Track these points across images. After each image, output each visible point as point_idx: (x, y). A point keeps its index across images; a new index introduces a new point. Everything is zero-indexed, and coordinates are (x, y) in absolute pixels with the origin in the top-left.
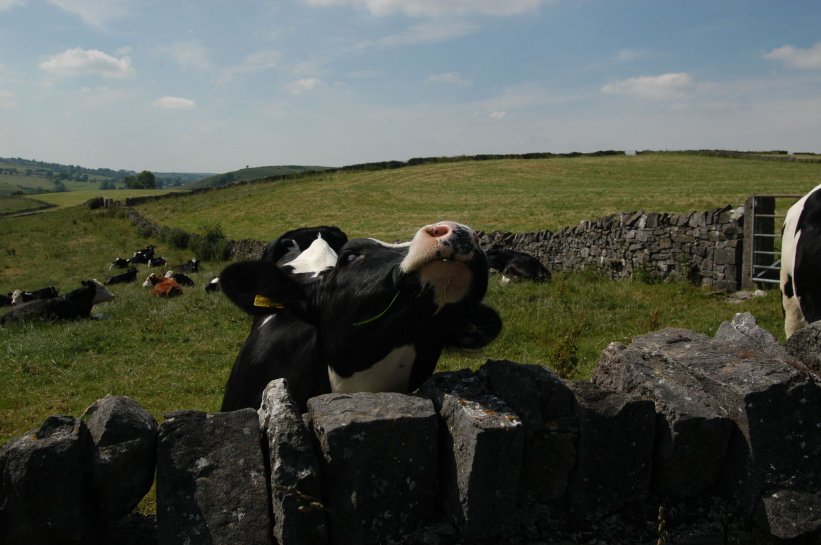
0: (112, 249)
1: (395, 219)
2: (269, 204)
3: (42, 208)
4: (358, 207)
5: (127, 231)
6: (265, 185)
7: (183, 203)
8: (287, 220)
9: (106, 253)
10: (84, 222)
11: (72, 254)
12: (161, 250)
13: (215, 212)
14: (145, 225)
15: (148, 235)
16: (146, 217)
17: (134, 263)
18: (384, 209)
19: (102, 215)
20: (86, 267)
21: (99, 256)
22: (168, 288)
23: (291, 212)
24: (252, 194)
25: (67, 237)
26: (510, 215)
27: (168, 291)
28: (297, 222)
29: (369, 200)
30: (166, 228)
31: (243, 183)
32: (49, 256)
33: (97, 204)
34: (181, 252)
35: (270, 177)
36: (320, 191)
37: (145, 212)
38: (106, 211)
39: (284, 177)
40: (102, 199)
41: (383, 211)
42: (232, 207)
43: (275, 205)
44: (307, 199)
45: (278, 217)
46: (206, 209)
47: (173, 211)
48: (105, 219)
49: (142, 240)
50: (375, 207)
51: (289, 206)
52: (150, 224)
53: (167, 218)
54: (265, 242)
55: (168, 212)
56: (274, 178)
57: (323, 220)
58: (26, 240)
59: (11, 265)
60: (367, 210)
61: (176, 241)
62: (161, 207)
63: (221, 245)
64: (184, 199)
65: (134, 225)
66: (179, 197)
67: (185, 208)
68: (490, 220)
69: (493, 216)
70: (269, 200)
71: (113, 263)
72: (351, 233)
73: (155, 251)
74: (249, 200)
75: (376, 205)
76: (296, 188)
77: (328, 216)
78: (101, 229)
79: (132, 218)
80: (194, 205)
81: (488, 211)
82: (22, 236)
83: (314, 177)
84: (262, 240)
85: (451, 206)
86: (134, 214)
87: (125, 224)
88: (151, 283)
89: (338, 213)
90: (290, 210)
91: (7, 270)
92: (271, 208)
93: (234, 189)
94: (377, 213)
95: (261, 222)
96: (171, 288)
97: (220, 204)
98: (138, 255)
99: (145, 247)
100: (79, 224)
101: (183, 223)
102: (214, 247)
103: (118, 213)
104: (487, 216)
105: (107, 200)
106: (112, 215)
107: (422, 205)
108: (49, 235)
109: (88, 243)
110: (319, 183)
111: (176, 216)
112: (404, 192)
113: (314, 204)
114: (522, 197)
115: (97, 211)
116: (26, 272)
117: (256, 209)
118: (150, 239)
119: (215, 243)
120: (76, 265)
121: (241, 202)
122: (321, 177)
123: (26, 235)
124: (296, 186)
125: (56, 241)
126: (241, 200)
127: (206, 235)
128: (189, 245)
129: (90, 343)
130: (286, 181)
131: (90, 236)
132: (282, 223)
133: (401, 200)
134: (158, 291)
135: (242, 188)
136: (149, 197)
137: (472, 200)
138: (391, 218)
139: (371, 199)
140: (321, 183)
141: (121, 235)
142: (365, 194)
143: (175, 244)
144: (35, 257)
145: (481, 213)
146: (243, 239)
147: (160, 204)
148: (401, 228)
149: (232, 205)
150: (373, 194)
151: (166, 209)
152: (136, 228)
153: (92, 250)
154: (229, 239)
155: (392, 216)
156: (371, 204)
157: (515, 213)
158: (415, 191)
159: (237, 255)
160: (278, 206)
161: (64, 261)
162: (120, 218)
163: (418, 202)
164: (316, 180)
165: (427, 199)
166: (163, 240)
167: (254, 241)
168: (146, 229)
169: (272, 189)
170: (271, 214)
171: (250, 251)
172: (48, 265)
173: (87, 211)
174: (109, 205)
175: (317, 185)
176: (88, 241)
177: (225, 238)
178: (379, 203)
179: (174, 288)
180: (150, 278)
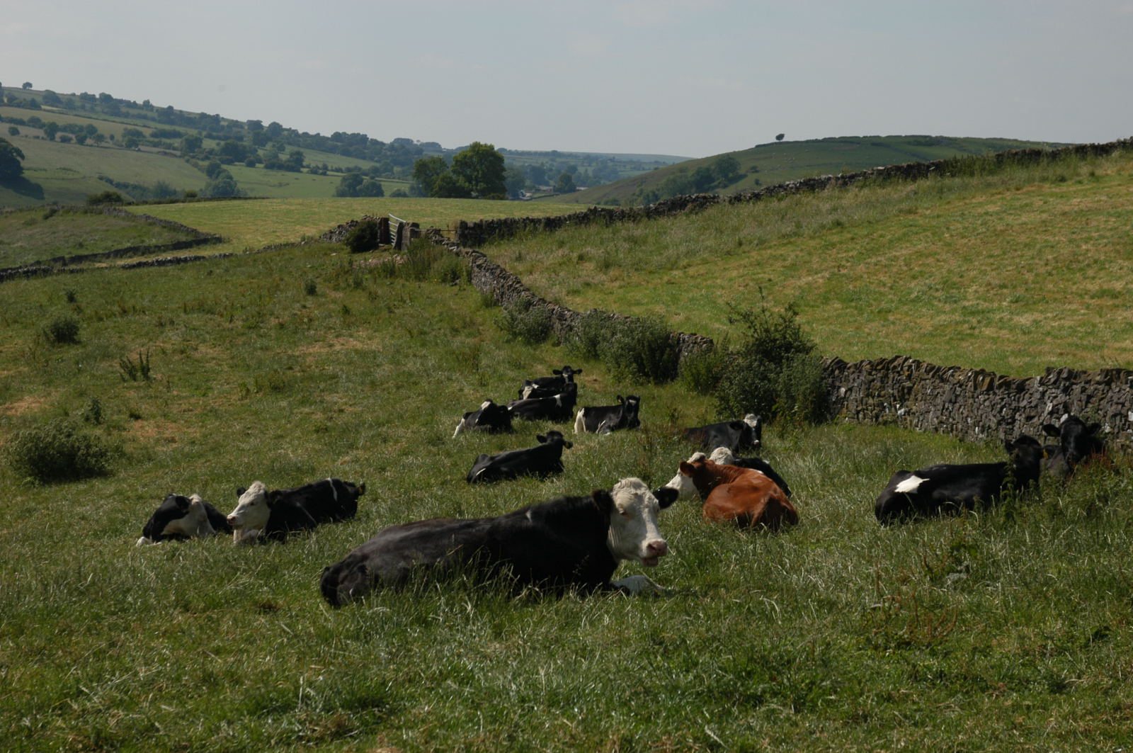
0: (441, 375)
2: (903, 251)
3: (179, 246)
5: (472, 323)
6: (879, 191)
7: (633, 240)
8: (966, 304)
9: (424, 384)
10: (336, 288)
11: (322, 386)
13: (734, 273)
14: (528, 305)
15: (539, 334)
16: (526, 280)
19: (390, 272)
20: (380, 425)
21: (403, 391)
22: (758, 501)
24: (844, 219)
25: (295, 332)
27: (758, 510)
28: (1000, 309)
30: (602, 318)
31: (812, 185)
32: (253, 389)
33: (368, 236)
35: (898, 168)
36: (1064, 214)
37: (520, 267)
38: (398, 259)
39: (941, 168)
40: (385, 221)
42: (784, 258)
43: (920, 254)
44: (1023, 238)
46: (705, 262)
47: (606, 266)
48: (399, 282)
49: (521, 350)
51: (967, 259)
52: (543, 300)
54: (957, 368)
55: (590, 266)
56: (912, 172)
58: (173, 338)
59: (144, 408)
61: (638, 359)
62: (566, 250)
63: (801, 374)
64: (638, 230)
65: (490, 303)
67: (640, 256)
70: (899, 239)
71: (466, 416)
74: (835, 238)
77: (1102, 294)
78: (391, 312)
79: (484, 283)
80: (666, 247)
82: (161, 325)
83: (1037, 172)
84: (947, 363)
86: (490, 271)
87: (463, 301)
88: (691, 480)
90: (972, 274)
91: (138, 424)
92: (908, 265)
93: (783, 204)
95: (883, 305)
96: (764, 500)
97: (746, 248)
98: (533, 394)
99: (543, 371)
100: (323, 295)
101: (638, 303)
102: (780, 378)
103: (438, 267)
105: (401, 226)
106: (420, 271)
108: (240, 323)
109: (362, 354)
110: (1057, 190)
111: (615, 279)
113: (1050, 257)
115: (372, 259)
116: (194, 432)
117: (861, 268)
118: (546, 346)
119: (779, 365)
120: (345, 418)
121: (812, 243)
122: (1060, 169)
123: (172, 323)
124: (980, 198)
125: (265, 342)
126: (812, 238)
128: (682, 369)
130: (947, 181)
131: (363, 334)
132: (954, 311)
134: (722, 509)
135: (807, 199)
140: (1064, 188)
141: (455, 331)
143: (633, 368)
144: (210, 389)
146: (876, 358)
147: (561, 244)
149: (782, 251)
151: (581, 258)
152: (502, 313)
153: (379, 374)
159: (853, 406)
160: (931, 260)
161: (303, 402)
162: (444, 281)
164: (1044, 179)
166: (593, 351)
167: (918, 364)
168: (532, 317)
169: (904, 206)
170: (912, 285)
171: (904, 396)
172: (256, 413)
173: (342, 256)
174: (406, 241)
175: (1052, 195)
176: (359, 346)
177: (813, 354)
179: (772, 503)
180: (686, 468)
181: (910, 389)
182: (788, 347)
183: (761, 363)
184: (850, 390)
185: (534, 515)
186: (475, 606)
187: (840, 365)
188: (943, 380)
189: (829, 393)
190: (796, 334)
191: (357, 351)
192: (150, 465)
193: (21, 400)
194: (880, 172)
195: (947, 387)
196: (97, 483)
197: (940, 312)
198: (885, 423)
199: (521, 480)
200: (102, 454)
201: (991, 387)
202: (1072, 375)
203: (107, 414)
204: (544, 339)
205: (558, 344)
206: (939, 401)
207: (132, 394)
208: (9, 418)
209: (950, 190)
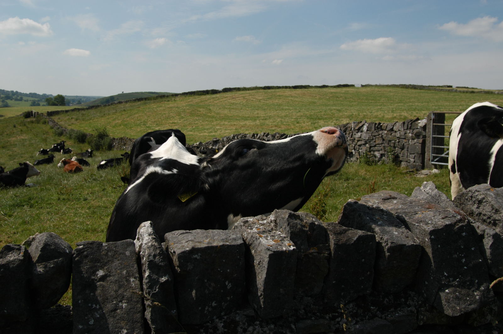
0: (38, 143)
1: (214, 125)
2: (137, 115)
4: (191, 117)
5: (48, 132)
6: (133, 104)
7: (83, 115)
8: (147, 125)
9: (35, 146)
10: (20, 126)
11: (13, 146)
12: (69, 144)
13: (103, 121)
14: (59, 128)
15: (61, 134)
16: (60, 123)
17: (52, 152)
18: (207, 119)
19: (32, 122)
20: (22, 154)
21: (30, 147)
23: (149, 121)
24: (126, 109)
25: (10, 135)
26: (285, 123)
27: (74, 169)
28: (153, 127)
29: (198, 114)
30: (72, 130)
31: (120, 103)
33: (28, 115)
34: (81, 145)
36: (168, 108)
37: (59, 120)
38: (34, 119)
39: (146, 99)
40: (32, 112)
41: (207, 121)
42: (113, 117)
43: (140, 116)
44: (160, 112)
45: (142, 124)
46: (97, 118)
47: (77, 120)
48: (34, 124)
49: (57, 137)
50: (202, 118)
51: (149, 117)
52: (62, 127)
53: (73, 124)
54: (134, 139)
55: (73, 120)
56: (140, 100)
57: (169, 126)
60: (197, 120)
61: (79, 139)
62: (69, 117)
63: (107, 141)
64: (83, 112)
65: (52, 128)
66: (80, 111)
67: (84, 118)
68: (272, 126)
70: (136, 113)
71: (39, 152)
72: (187, 133)
73: (65, 144)
74: (124, 113)
75: (202, 117)
76: (153, 106)
77: (173, 123)
78: (31, 130)
79: (51, 124)
80: (89, 116)
81: (271, 120)
83: (164, 99)
84: (132, 138)
85: (248, 117)
86: (52, 121)
87: (46, 128)
88: (63, 164)
89: (179, 121)
92: (137, 118)
93: (114, 106)
94: (203, 121)
95: (131, 126)
96: (75, 167)
97: (106, 115)
98: (54, 147)
100: (17, 127)
101: (82, 127)
102: (102, 142)
103: (42, 121)
104: (270, 124)
105: (35, 113)
106: (38, 122)
107: (231, 116)
109: (23, 140)
110: (167, 103)
111: (79, 122)
112: (220, 109)
113: (164, 116)
114: (292, 112)
115: (29, 120)
117: (128, 119)
118: (62, 137)
119: (102, 139)
120: (15, 153)
121: (119, 114)
122: (168, 99)
124: (153, 105)
125: (3, 138)
126: (119, 113)
127: (97, 134)
128: (86, 140)
129: (25, 201)
130: (147, 101)
131: (24, 135)
132: (144, 127)
133: (218, 114)
134: (67, 169)
135: (120, 106)
136: (61, 111)
137: (262, 113)
138: (211, 124)
139: (199, 113)
140: (169, 102)
141: (44, 134)
142: (196, 110)
143: (77, 140)
145: (267, 122)
146: (120, 137)
147: (68, 115)
148: (217, 131)
149: (113, 116)
150: (201, 110)
151: (72, 118)
152: (53, 130)
153: (26, 144)
154: (112, 137)
155: (212, 123)
156: (199, 116)
157: (288, 122)
158: (226, 108)
159: (116, 147)
160: (142, 117)
161: (8, 150)
162: (43, 124)
163: (228, 115)
164: (165, 101)
165: (234, 113)
166: (70, 138)
167: (127, 138)
168: (59, 131)
169: (138, 106)
170: (138, 122)
171: (125, 145)
173: (22, 119)
174: (36, 116)
176: (23, 138)
177: (109, 137)
178: (204, 115)
179: (77, 167)
180: (62, 161)
181: (126, 143)
182: (104, 135)
183: (99, 139)
184: (116, 144)
187: (114, 139)
189: (112, 144)
190: (106, 133)
194: (133, 100)
198: (122, 150)
205: (65, 136)
209: (147, 103)
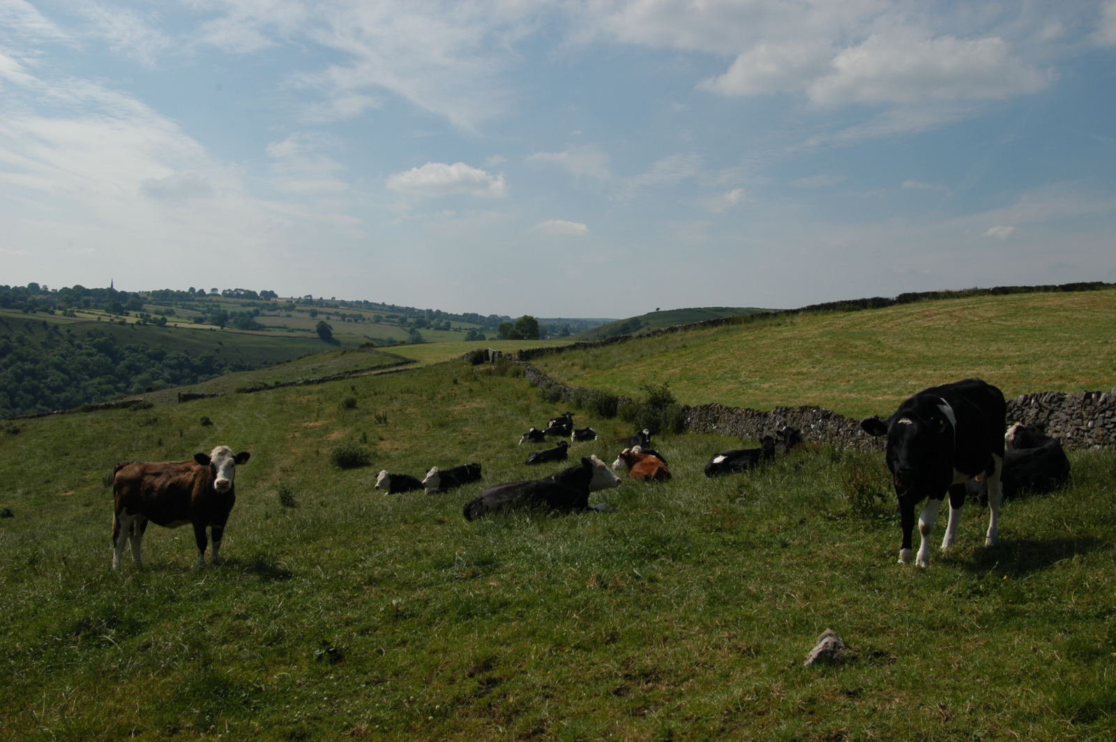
0: (513, 417)
2: (713, 358)
3: (398, 365)
4: (839, 361)
5: (526, 394)
6: (702, 332)
7: (596, 356)
8: (741, 379)
9: (506, 421)
10: (466, 381)
11: (461, 424)
12: (581, 419)
13: (640, 369)
14: (550, 386)
15: (555, 398)
16: (549, 375)
17: (552, 435)
18: (879, 364)
19: (489, 373)
20: (488, 440)
21: (496, 425)
22: (653, 469)
24: (687, 344)
25: (449, 400)
26: (1080, 370)
27: (653, 474)
28: (755, 382)
29: (852, 352)
30: (583, 390)
31: (672, 330)
32: (431, 425)
33: (479, 358)
34: (609, 421)
35: (709, 322)
36: (781, 340)
37: (546, 369)
38: (493, 367)
39: (728, 321)
40: (487, 351)
41: (878, 367)
42: (661, 362)
43: (720, 359)
44: (764, 351)
46: (627, 364)
47: (584, 367)
48: (494, 377)
49: (547, 405)
50: (864, 362)
51: (741, 360)
52: (557, 384)
53: (576, 376)
55: (577, 368)
56: (715, 323)
58: (396, 405)
59: (385, 435)
60: (853, 366)
61: (600, 408)
62: (566, 361)
63: (671, 412)
64: (594, 351)
65: (533, 385)
66: (589, 349)
67: (599, 363)
68: (1051, 377)
69: (1053, 372)
70: (711, 352)
71: (525, 435)
74: (684, 353)
75: (865, 359)
76: (746, 335)
77: (799, 373)
78: (490, 390)
79: (531, 376)
80: (610, 359)
81: (1043, 365)
82: (391, 399)
83: (768, 322)
84: (734, 405)
85: (979, 358)
86: (533, 371)
87: (523, 384)
88: (623, 461)
90: (743, 366)
91: (383, 442)
92: (715, 363)
93: (661, 338)
94: (869, 369)
95: (705, 381)
96: (656, 469)
97: (645, 358)
98: (554, 424)
99: (557, 415)
100: (461, 384)
101: (598, 384)
102: (662, 414)
103: (510, 370)
104: (1044, 373)
105: (494, 353)
106: (502, 373)
107: (934, 357)
108: (425, 398)
109: (478, 409)
110: (777, 329)
111: (588, 373)
112: (902, 341)
113: (775, 358)
114: (1087, 344)
115: (481, 368)
116: (407, 446)
117: (695, 365)
118: (559, 403)
119: (661, 408)
120: (472, 438)
121: (673, 355)
122: (778, 320)
123: (396, 398)
125: (436, 405)
126: (673, 353)
127: (648, 398)
128: (619, 412)
130: (731, 327)
131: (478, 400)
133: (899, 352)
134: (638, 473)
135: (671, 336)
136: (549, 349)
137: (1010, 350)
138: (893, 375)
139: (854, 350)
140: (779, 328)
141: (519, 398)
142: (845, 343)
143: (598, 411)
144: (413, 426)
146: (703, 404)
147: (564, 359)
149: (661, 359)
150: (858, 343)
151: (573, 364)
152: (539, 389)
154: (682, 405)
156: (857, 357)
158: (916, 339)
159: (694, 426)
160: (725, 361)
161: (454, 431)
162: (513, 376)
163: (926, 354)
164: (771, 325)
165: (939, 349)
166: (579, 405)
167: (721, 406)
168: (551, 391)
169: (713, 338)
170: (717, 372)
171: (715, 421)
172: (433, 437)
173: (468, 367)
174: (496, 359)
175: (775, 331)
176: (477, 406)
177: (676, 403)
178: (869, 355)
179: (660, 470)
180: (622, 456)
181: (718, 417)
182: (665, 401)
183: (654, 408)
184: (692, 419)
185: (556, 478)
186: (531, 519)
187: (688, 408)
188: (732, 413)
189: (683, 421)
190: (668, 395)
191: (476, 408)
192: (387, 460)
193: (333, 433)
194: (701, 323)
195: (734, 416)
196: (366, 469)
197: (729, 383)
198: (708, 433)
199: (550, 463)
200: (368, 456)
201: (753, 416)
202: (787, 409)
203: (370, 439)
204: (558, 401)
205: (564, 402)
206: (731, 422)
207: (380, 430)
208: (328, 441)
209: (732, 330)
